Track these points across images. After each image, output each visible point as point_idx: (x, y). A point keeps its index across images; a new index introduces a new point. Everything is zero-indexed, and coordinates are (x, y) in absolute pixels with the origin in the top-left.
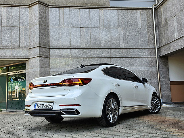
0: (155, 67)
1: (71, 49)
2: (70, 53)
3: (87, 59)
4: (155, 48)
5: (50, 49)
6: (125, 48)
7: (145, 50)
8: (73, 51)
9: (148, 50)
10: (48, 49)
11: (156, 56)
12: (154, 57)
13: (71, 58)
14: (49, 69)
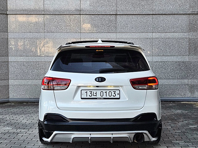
3: (73, 17)
13: (44, 14)
14: (7, 33)
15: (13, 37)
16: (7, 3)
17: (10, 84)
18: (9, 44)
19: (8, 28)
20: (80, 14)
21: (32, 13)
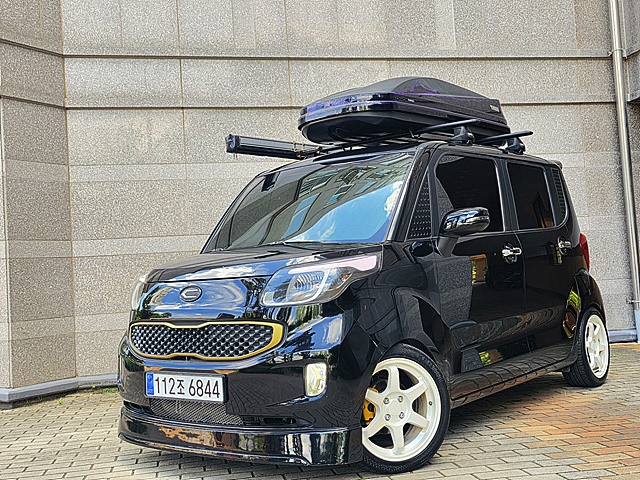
0: (611, 154)
1: (180, 58)
2: (177, 83)
3: (271, 115)
4: (611, 58)
5: (63, 57)
6: (465, 59)
7: (562, 66)
8: (191, 69)
9: (573, 65)
10: (55, 61)
11: (615, 97)
12: (606, 103)
13: (183, 108)
14: (66, 168)
15: (85, 178)
16: (64, 75)
17: (79, 329)
18: (73, 200)
19: (67, 150)
20: (291, 108)
21: (145, 106)
